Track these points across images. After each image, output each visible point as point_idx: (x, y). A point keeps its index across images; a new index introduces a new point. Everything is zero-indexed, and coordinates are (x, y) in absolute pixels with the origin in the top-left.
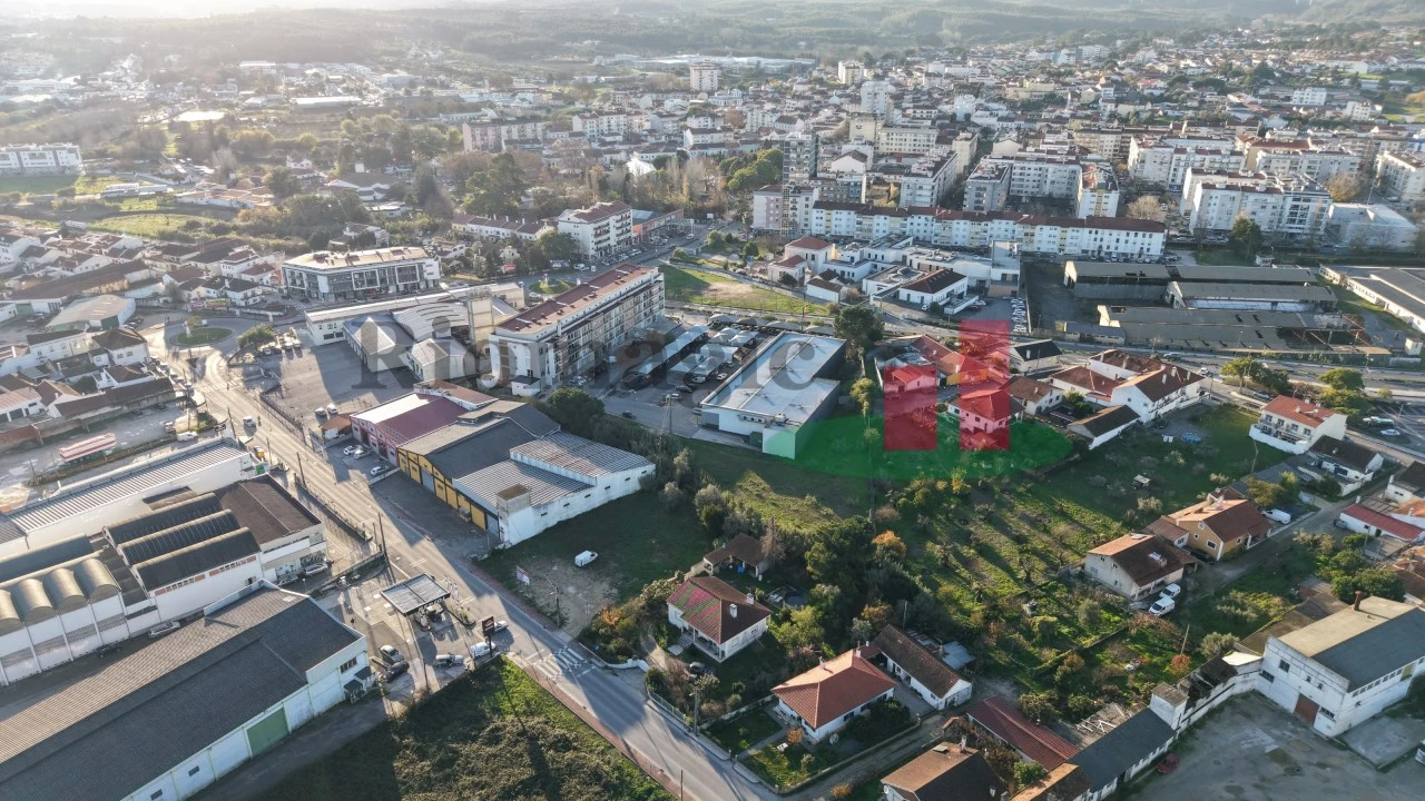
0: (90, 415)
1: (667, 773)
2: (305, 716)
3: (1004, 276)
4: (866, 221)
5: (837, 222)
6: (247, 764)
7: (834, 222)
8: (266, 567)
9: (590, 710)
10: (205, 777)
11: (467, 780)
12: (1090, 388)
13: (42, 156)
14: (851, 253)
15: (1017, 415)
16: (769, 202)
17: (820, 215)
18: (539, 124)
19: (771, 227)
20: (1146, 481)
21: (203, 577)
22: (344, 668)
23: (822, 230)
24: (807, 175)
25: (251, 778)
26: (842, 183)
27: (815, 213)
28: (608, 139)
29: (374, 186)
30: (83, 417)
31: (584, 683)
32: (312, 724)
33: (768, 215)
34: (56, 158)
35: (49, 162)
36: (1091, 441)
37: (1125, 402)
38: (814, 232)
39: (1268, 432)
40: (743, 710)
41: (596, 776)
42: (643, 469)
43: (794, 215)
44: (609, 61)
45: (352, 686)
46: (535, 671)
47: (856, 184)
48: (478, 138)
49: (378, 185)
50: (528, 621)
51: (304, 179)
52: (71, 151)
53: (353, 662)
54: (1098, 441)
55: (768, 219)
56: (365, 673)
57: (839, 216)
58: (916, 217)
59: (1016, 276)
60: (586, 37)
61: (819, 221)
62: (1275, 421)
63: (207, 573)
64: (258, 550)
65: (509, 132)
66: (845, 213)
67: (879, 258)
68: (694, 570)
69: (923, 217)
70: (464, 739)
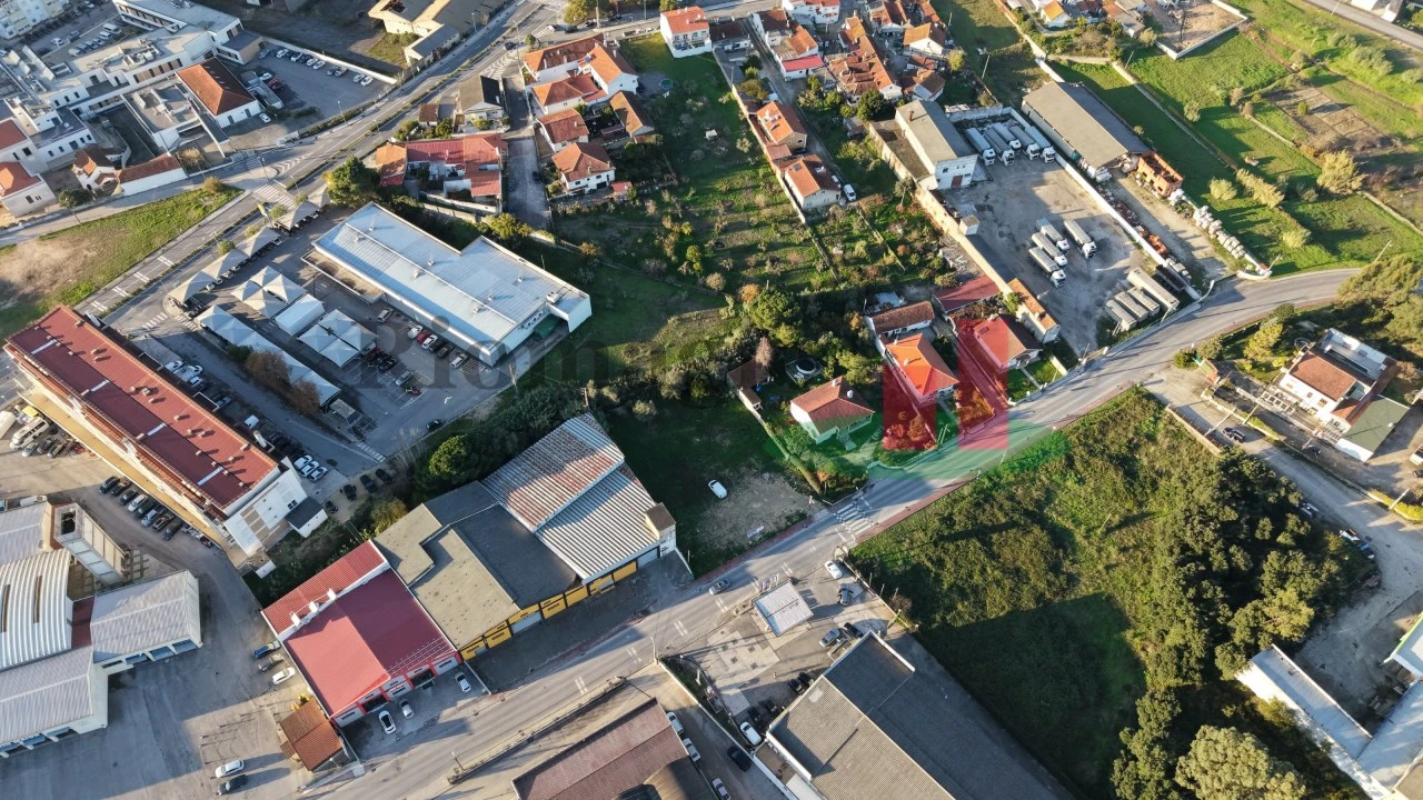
3: (229, 33)
9: (909, 504)
11: (977, 578)
12: (578, 95)
20: (714, 133)
31: (878, 505)
39: (684, 48)
41: (978, 505)
46: (863, 535)
50: (797, 538)
59: (238, 26)
62: (681, 38)
70: (938, 580)
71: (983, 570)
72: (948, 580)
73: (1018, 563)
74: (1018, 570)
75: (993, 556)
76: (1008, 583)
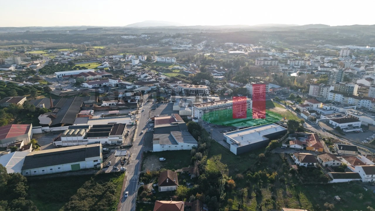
0: (121, 107)
1: (121, 207)
2: (84, 167)
4: (346, 99)
5: (337, 98)
6: (70, 171)
7: (336, 97)
8: (110, 140)
10: (61, 170)
11: (92, 190)
12: (352, 164)
13: (169, 59)
14: (326, 107)
15: (315, 164)
16: (315, 88)
17: (331, 94)
18: (276, 61)
19: (314, 96)
21: (97, 138)
22: (94, 161)
23: (331, 99)
24: (335, 82)
25: (68, 174)
26: (347, 86)
27: (330, 94)
28: (295, 67)
29: (222, 72)
30: (119, 107)
31: (131, 183)
32: (86, 170)
33: (314, 92)
34: (171, 60)
35: (170, 61)
36: (332, 180)
37: (358, 172)
38: (329, 99)
40: (150, 203)
42: (194, 145)
43: (322, 93)
44: (322, 46)
45: (95, 166)
46: (126, 177)
47: (352, 87)
48: (259, 63)
49: (223, 72)
51: (211, 69)
52: (174, 59)
53: (97, 161)
54: (335, 181)
55: (313, 93)
56: (99, 164)
57: (338, 96)
58: (365, 100)
60: (321, 39)
61: (331, 96)
63: (98, 138)
64: (108, 136)
65: (267, 62)
66: (340, 95)
67: (337, 110)
68: (178, 170)
69: (368, 101)
70: (100, 183)
71: (92, 192)
72: (98, 185)
73: (85, 200)
74: (83, 199)
75: (93, 196)
76: (83, 195)
